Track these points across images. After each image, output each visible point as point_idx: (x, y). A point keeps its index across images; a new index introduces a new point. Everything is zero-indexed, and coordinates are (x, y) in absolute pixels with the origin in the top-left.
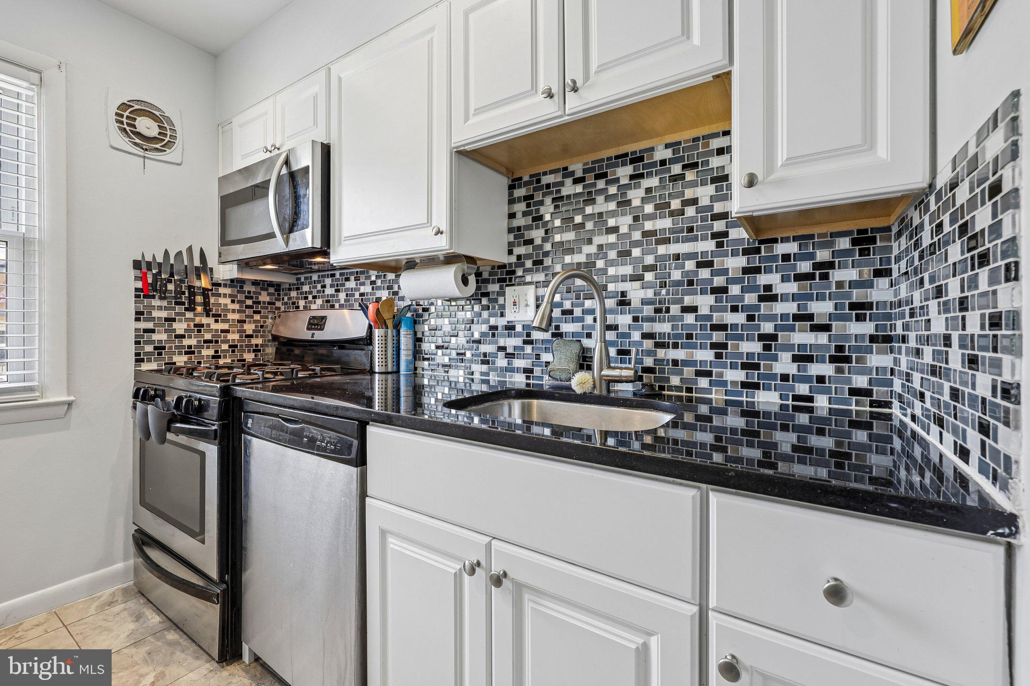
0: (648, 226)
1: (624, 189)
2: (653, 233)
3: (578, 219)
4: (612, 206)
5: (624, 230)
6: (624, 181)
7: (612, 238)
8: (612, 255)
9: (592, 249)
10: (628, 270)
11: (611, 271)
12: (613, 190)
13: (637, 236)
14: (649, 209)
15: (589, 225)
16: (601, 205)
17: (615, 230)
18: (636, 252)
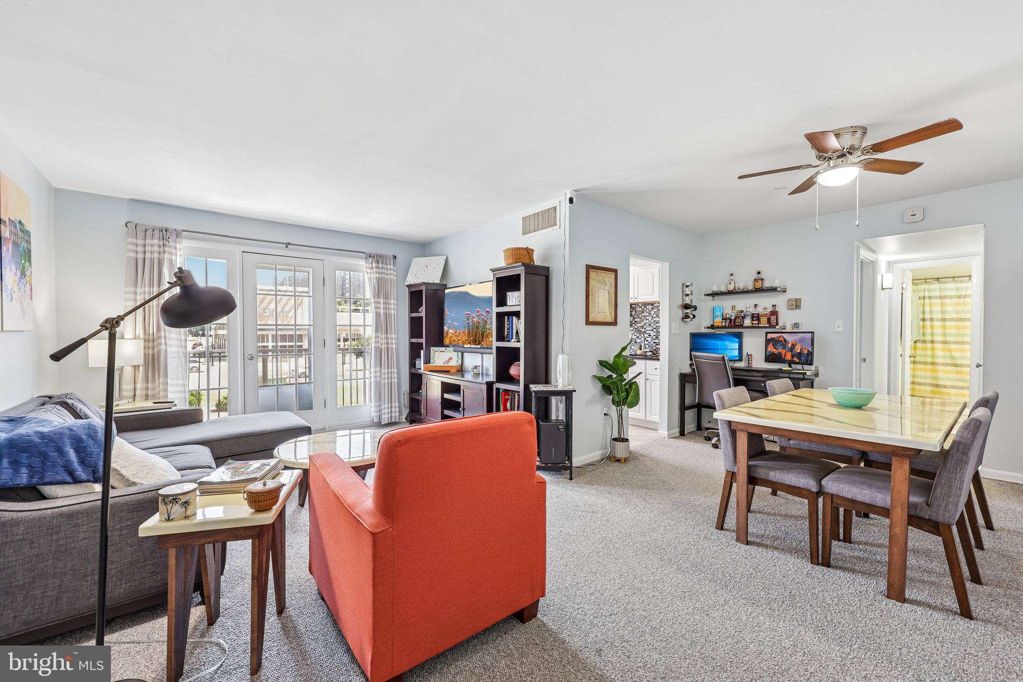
0: (655, 319)
1: (650, 311)
2: (656, 321)
3: (640, 316)
4: (648, 314)
5: (650, 319)
6: (650, 309)
7: (647, 321)
8: (647, 325)
9: (643, 323)
10: (650, 328)
11: (647, 328)
12: (648, 311)
13: (652, 321)
14: (655, 316)
15: (643, 318)
16: (645, 314)
17: (648, 320)
18: (652, 325)
